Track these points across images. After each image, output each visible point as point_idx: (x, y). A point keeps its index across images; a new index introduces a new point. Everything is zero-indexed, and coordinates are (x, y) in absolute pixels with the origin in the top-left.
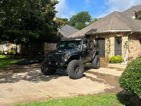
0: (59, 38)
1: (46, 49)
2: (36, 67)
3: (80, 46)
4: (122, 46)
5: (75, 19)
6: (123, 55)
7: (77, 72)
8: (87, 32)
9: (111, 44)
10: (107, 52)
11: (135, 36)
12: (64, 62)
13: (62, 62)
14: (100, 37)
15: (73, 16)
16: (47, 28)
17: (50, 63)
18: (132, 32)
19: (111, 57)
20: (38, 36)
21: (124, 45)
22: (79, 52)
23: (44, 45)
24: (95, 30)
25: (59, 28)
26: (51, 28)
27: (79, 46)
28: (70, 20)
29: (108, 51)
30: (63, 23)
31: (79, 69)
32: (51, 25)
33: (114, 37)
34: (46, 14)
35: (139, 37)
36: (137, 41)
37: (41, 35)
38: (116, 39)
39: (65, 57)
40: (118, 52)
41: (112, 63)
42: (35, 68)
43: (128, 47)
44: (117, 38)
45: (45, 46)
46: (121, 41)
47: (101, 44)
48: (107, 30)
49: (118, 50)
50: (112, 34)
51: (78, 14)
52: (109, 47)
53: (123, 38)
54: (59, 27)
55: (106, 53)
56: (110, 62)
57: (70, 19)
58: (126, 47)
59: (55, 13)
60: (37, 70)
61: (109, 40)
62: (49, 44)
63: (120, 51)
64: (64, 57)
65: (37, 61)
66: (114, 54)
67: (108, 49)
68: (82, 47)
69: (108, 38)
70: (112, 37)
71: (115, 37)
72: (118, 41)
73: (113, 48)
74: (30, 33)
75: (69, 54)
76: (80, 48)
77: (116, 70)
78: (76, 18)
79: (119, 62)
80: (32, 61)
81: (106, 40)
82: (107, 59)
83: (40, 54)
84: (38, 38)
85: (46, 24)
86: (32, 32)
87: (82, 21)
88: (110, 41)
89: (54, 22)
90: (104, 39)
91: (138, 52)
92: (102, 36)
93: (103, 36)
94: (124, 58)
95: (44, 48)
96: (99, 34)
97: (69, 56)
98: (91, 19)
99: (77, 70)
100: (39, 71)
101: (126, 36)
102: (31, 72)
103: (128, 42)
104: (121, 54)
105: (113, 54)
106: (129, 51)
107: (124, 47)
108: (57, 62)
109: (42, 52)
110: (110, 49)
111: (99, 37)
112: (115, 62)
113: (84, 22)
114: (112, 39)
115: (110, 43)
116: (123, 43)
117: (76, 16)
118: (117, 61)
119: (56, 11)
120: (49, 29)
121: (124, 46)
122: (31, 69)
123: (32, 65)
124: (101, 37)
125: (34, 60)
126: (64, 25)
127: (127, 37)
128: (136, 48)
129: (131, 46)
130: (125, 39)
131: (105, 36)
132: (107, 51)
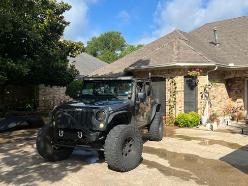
0: (70, 76)
1: (41, 98)
2: (23, 138)
3: (130, 92)
4: (199, 93)
5: (96, 45)
6: (199, 111)
7: (126, 155)
8: (130, 66)
9: (177, 90)
10: (170, 105)
11: (219, 75)
12: (98, 131)
13: (94, 131)
14: (155, 76)
15: (93, 38)
16: (47, 54)
17: (61, 134)
18: (217, 68)
19: (177, 116)
20: (26, 71)
21: (203, 91)
22: (129, 105)
23: (38, 89)
24: (146, 62)
25: (71, 56)
26: (56, 55)
27: (127, 93)
28: (88, 46)
29: (172, 104)
30: (79, 48)
31: (131, 145)
32: (54, 50)
33: (183, 77)
34: (45, 28)
35: (225, 78)
36: (223, 84)
37: (33, 69)
38: (187, 81)
39: (100, 119)
40: (190, 105)
41: (180, 127)
42: (21, 141)
43: (209, 95)
44: (188, 79)
45: (41, 92)
46: (196, 85)
47: (158, 89)
48: (171, 61)
49: (190, 102)
50: (180, 71)
51: (102, 35)
52: (174, 95)
53: (199, 78)
54: (70, 54)
55: (167, 108)
56: (177, 124)
57: (88, 43)
58: (206, 96)
59: (64, 25)
60: (25, 145)
61: (172, 82)
62: (48, 87)
63: (194, 103)
64: (97, 119)
65: (25, 123)
66: (183, 108)
67: (172, 99)
68: (133, 95)
69: (172, 78)
70: (179, 77)
71: (185, 77)
72: (191, 84)
73: (180, 97)
74: (11, 63)
75: (109, 111)
76: (129, 96)
77: (199, 143)
78: (100, 43)
79: (195, 126)
80: (13, 125)
81: (168, 82)
82: (170, 118)
83: (29, 109)
84: (26, 75)
85: (44, 46)
86: (15, 62)
87: (109, 48)
88: (175, 84)
89: (60, 45)
90: (164, 80)
91: (223, 104)
92: (160, 74)
93: (162, 73)
94: (202, 116)
95: (38, 95)
96: (154, 71)
97: (109, 115)
98: (125, 46)
99: (127, 148)
100: (31, 149)
101: (205, 75)
102: (11, 152)
103: (210, 87)
104: (196, 110)
105: (180, 109)
106: (210, 103)
107: (202, 96)
108: (80, 131)
109: (34, 103)
110: (175, 99)
111: (153, 76)
112: (186, 125)
113: (114, 50)
114: (180, 81)
115: (176, 88)
116: (200, 89)
117: (98, 39)
118: (191, 122)
119: (67, 21)
120: (50, 57)
121: (201, 93)
122: (12, 145)
123: (14, 133)
124: (158, 76)
125: (17, 123)
126: (81, 52)
127: (207, 76)
128: (220, 97)
129: (213, 94)
130: (203, 81)
131: (166, 75)
132: (170, 102)
